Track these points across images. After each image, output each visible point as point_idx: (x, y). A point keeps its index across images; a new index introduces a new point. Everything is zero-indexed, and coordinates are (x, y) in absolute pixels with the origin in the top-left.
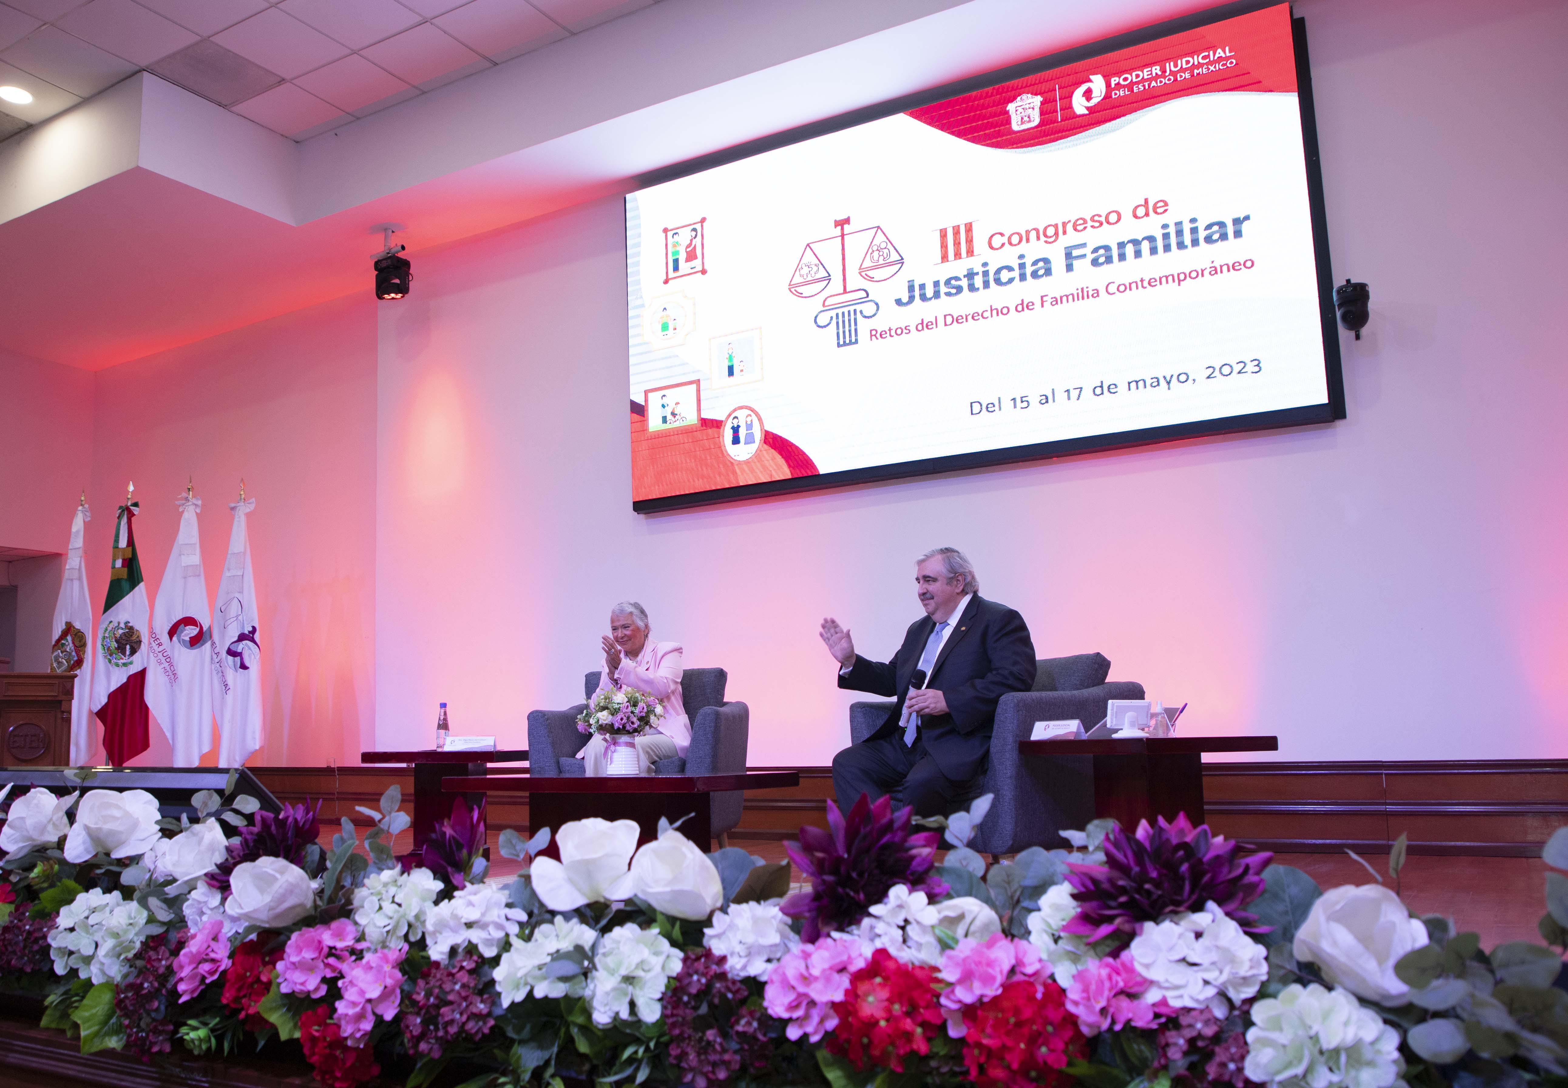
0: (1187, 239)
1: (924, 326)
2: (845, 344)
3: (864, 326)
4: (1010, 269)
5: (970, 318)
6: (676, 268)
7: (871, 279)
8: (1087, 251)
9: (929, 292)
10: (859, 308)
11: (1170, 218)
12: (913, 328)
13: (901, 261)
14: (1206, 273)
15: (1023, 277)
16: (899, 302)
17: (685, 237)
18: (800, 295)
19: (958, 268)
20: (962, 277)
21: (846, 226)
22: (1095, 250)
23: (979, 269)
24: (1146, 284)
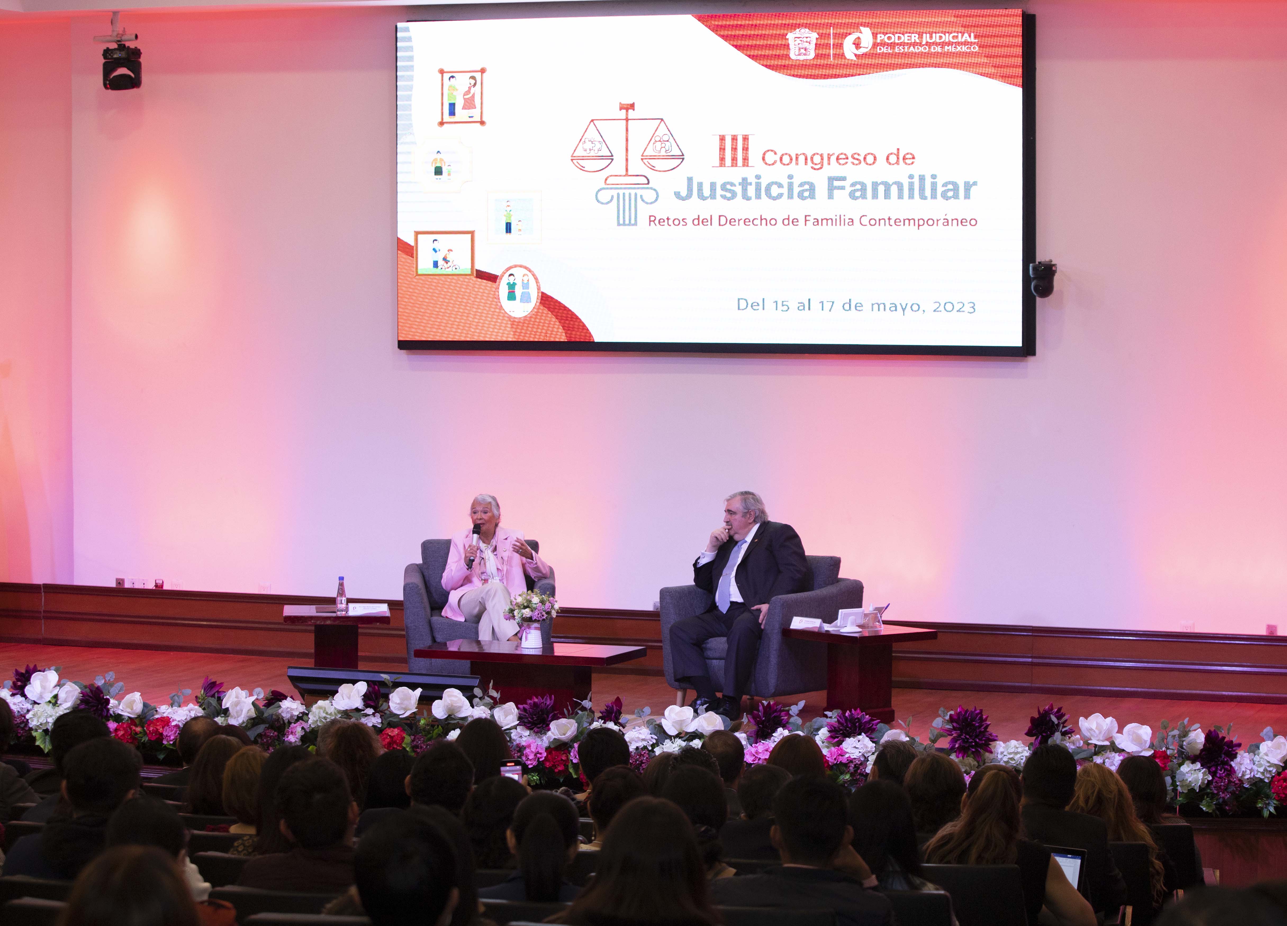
0: (928, 192)
1: (699, 221)
2: (624, 224)
3: (644, 212)
4: (780, 186)
5: (742, 222)
6: (452, 113)
7: (653, 168)
8: (847, 184)
9: (707, 192)
10: (640, 192)
11: (916, 169)
12: (689, 222)
13: (682, 157)
14: (940, 222)
15: (790, 196)
16: (677, 195)
17: (462, 82)
18: (582, 168)
19: (734, 174)
20: (737, 184)
21: (630, 111)
22: (853, 185)
23: (752, 179)
24: (892, 222)
